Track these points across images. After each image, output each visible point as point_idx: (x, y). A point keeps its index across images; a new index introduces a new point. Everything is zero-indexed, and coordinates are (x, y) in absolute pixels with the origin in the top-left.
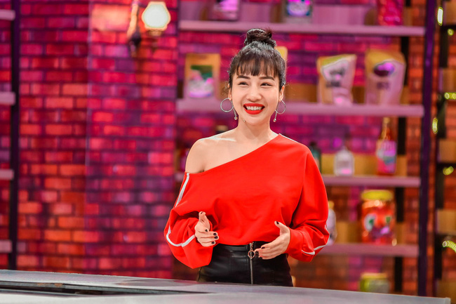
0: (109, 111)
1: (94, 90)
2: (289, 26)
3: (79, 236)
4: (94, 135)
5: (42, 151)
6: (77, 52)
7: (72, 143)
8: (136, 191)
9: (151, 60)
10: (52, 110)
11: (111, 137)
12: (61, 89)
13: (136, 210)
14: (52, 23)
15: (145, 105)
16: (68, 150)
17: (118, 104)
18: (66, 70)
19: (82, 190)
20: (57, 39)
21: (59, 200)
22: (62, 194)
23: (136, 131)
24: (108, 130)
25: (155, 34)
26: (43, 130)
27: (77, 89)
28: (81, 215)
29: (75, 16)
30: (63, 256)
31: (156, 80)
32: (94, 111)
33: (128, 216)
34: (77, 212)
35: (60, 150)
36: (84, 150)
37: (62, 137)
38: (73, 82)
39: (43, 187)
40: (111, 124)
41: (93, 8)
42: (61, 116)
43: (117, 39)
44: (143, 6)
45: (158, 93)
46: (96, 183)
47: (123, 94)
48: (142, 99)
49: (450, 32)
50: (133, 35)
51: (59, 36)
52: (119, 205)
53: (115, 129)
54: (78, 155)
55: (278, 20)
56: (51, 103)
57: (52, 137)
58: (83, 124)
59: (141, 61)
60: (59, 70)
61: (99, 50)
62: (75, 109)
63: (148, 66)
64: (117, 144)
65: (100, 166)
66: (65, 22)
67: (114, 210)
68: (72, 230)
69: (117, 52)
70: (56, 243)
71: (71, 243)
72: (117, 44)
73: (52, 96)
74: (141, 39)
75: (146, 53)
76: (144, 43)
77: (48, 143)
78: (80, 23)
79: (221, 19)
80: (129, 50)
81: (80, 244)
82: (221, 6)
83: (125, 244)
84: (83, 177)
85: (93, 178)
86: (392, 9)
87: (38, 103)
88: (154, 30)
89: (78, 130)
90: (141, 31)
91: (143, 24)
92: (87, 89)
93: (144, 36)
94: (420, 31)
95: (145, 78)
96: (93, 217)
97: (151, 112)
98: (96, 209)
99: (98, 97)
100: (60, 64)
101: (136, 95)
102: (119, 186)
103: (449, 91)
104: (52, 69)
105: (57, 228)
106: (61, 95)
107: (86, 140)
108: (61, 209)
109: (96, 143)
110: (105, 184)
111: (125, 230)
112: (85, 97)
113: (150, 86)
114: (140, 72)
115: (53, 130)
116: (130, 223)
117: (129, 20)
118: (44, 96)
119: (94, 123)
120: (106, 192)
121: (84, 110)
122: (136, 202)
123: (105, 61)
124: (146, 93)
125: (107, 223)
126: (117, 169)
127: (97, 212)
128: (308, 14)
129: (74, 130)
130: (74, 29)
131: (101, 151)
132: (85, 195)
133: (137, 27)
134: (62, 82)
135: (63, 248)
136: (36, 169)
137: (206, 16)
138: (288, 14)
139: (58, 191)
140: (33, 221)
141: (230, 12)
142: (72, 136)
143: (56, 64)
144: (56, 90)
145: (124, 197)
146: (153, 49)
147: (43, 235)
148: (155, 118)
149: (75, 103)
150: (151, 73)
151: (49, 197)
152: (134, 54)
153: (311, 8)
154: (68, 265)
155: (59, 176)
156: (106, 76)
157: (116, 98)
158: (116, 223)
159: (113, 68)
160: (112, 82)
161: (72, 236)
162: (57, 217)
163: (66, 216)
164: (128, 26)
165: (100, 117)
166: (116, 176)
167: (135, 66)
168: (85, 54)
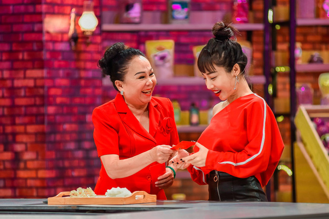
0: (59, 87)
1: (48, 73)
2: (174, 26)
3: (42, 174)
4: (50, 104)
5: (13, 117)
6: (35, 48)
7: (34, 110)
8: (79, 141)
9: (85, 52)
10: (19, 88)
11: (61, 105)
12: (25, 74)
13: (80, 154)
14: (15, 28)
15: (83, 82)
16: (32, 115)
17: (64, 82)
18: (28, 61)
19: (43, 142)
20: (20, 39)
21: (26, 150)
22: (29, 145)
23: (77, 100)
24: (59, 100)
25: (88, 34)
26: (13, 102)
27: (37, 73)
28: (43, 159)
29: (33, 23)
30: (31, 188)
31: (89, 65)
32: (49, 88)
33: (74, 158)
34: (40, 157)
35: (26, 115)
36: (43, 115)
37: (27, 106)
38: (33, 68)
39: (14, 141)
40: (61, 96)
41: (45, 17)
42: (25, 92)
43: (62, 38)
44: (79, 15)
45: (90, 74)
46: (52, 137)
47: (68, 76)
48: (80, 78)
49: (278, 27)
50: (73, 35)
51: (22, 37)
52: (68, 151)
53: (64, 100)
54: (39, 118)
55: (166, 21)
56: (18, 83)
57: (20, 107)
58: (42, 97)
59: (78, 52)
60: (23, 60)
61: (50, 46)
62: (36, 87)
63: (83, 56)
64: (65, 110)
65: (54, 125)
66: (25, 27)
67: (65, 155)
68: (37, 170)
69: (62, 47)
70: (26, 179)
71: (36, 178)
72: (62, 41)
73: (19, 79)
74: (78, 38)
75: (82, 47)
76: (80, 40)
77: (17, 111)
78: (36, 28)
79: (129, 22)
80: (70, 45)
81: (43, 179)
82: (129, 14)
83: (73, 177)
84: (43, 133)
85: (50, 133)
86: (241, 13)
87: (9, 83)
88: (87, 31)
89: (38, 101)
90: (78, 31)
91: (79, 27)
92: (44, 73)
93: (80, 36)
94: (260, 27)
95: (82, 64)
96: (51, 160)
97: (86, 87)
98: (52, 155)
99: (51, 78)
100: (23, 56)
101: (76, 76)
102: (68, 137)
103: (278, 66)
104: (18, 60)
105: (26, 168)
106: (25, 78)
107: (45, 108)
108: (28, 156)
109: (51, 110)
110: (58, 137)
111: (73, 168)
112: (42, 78)
113: (85, 69)
114: (78, 60)
115: (20, 102)
116: (76, 163)
117: (70, 24)
118: (12, 79)
119: (49, 96)
120: (59, 142)
121: (43, 87)
122: (79, 148)
123: (55, 53)
124: (83, 74)
125: (61, 164)
126: (66, 127)
127: (54, 156)
128: (186, 18)
129: (35, 101)
130: (33, 32)
131: (55, 115)
132: (45, 145)
133: (75, 30)
134: (26, 69)
135: (30, 183)
136: (9, 129)
137: (118, 21)
138: (173, 18)
139: (26, 144)
140: (8, 165)
141: (135, 18)
142: (35, 105)
143: (21, 57)
144: (21, 74)
145: (71, 146)
146: (87, 44)
147: (15, 174)
148: (89, 91)
149: (35, 82)
150: (86, 61)
151: (19, 148)
152: (73, 48)
153: (189, 13)
154: (35, 194)
155: (26, 133)
156: (56, 64)
157: (63, 78)
158: (67, 164)
159: (60, 58)
160: (60, 67)
161: (37, 173)
162: (25, 162)
163: (32, 160)
164: (69, 29)
165: (53, 92)
166: (65, 132)
167: (74, 56)
168: (41, 49)
